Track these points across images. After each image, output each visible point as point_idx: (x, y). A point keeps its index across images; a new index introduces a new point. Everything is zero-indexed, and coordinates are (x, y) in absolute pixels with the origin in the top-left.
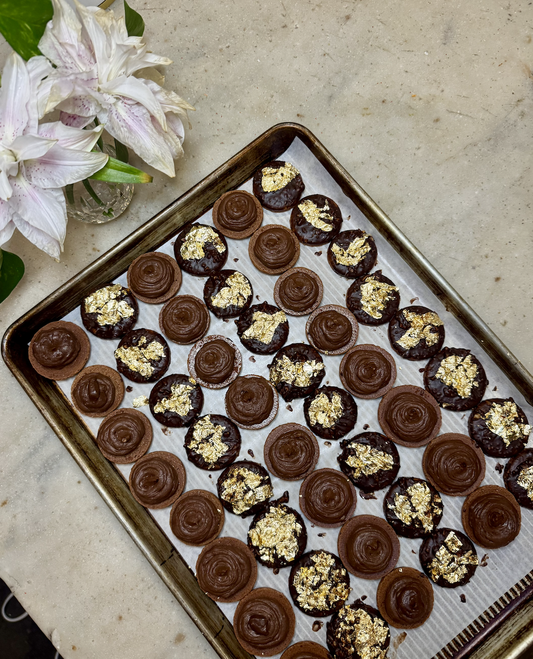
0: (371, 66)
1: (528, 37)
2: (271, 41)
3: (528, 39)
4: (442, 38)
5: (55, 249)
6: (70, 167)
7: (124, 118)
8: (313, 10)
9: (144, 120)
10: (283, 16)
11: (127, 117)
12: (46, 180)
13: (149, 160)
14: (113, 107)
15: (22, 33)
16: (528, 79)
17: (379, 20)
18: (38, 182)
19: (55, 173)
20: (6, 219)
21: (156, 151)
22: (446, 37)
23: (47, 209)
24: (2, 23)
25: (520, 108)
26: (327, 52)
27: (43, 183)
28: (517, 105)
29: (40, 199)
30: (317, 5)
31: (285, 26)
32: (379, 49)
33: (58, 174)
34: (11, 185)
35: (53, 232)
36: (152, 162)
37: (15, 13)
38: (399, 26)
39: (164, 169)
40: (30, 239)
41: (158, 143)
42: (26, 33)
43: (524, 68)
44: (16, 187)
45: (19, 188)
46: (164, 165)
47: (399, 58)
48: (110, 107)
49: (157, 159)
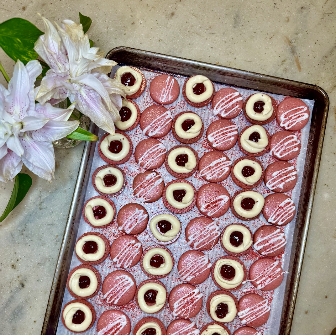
0: (190, 46)
1: (287, 18)
2: (125, 34)
3: (287, 19)
4: (233, 23)
5: (49, 176)
6: (57, 130)
7: (85, 98)
8: (150, 10)
9: (97, 100)
10: (131, 16)
11: (87, 98)
12: (41, 137)
13: (99, 124)
14: (79, 92)
15: (15, 45)
16: (288, 46)
17: (192, 14)
18: (36, 138)
19: (47, 133)
20: (18, 160)
21: (104, 119)
22: (235, 22)
23: (43, 154)
24: (2, 40)
25: (284, 66)
26: (161, 38)
27: (40, 139)
28: (282, 64)
29: (39, 149)
30: (153, 7)
31: (133, 24)
32: (194, 34)
33: (49, 134)
34: (20, 140)
35: (48, 168)
36: (102, 126)
37: (10, 33)
38: (206, 17)
39: (108, 130)
40: (33, 171)
41: (105, 115)
42: (18, 45)
43: (285, 39)
44: (23, 141)
45: (25, 142)
46: (109, 127)
47: (206, 39)
48: (76, 92)
49: (105, 125)
